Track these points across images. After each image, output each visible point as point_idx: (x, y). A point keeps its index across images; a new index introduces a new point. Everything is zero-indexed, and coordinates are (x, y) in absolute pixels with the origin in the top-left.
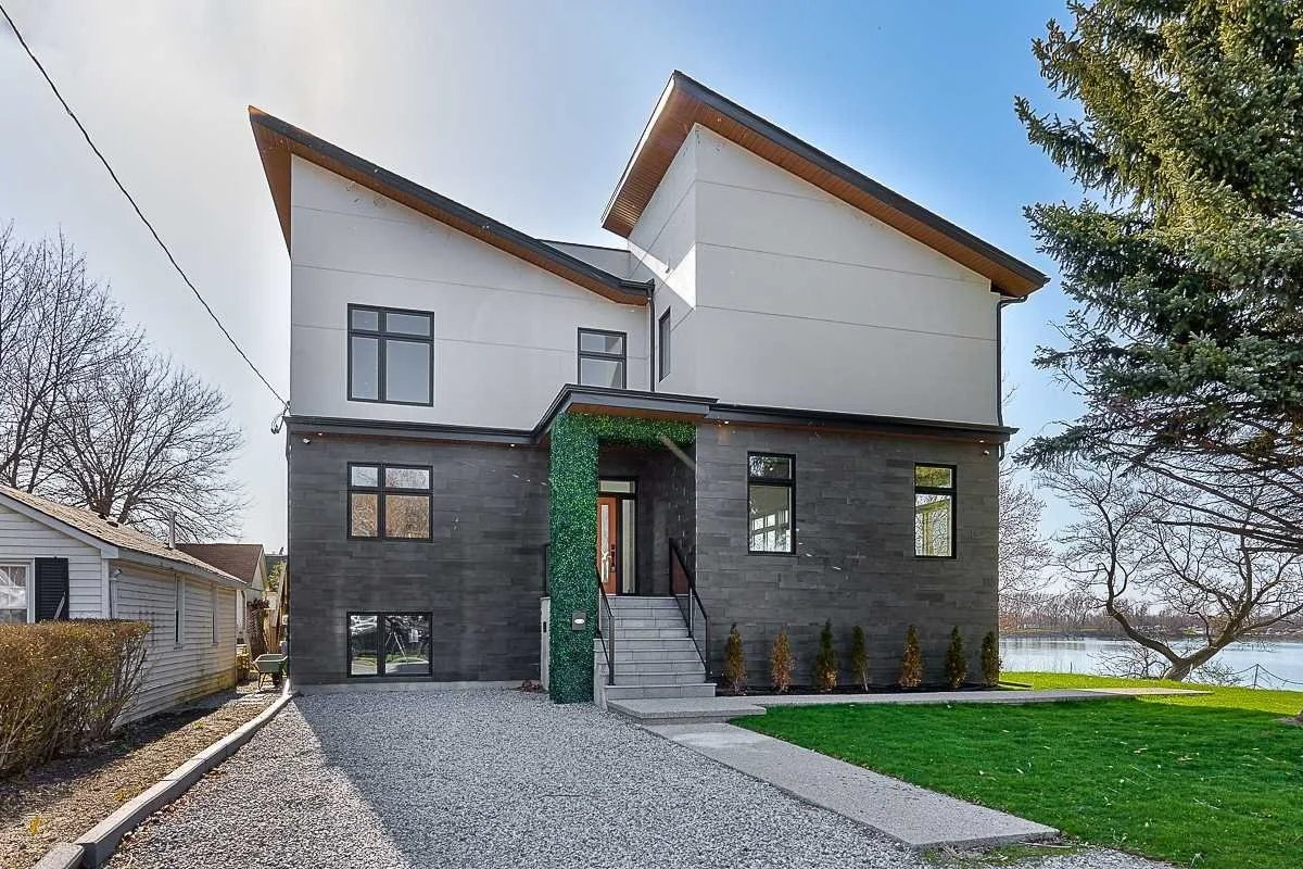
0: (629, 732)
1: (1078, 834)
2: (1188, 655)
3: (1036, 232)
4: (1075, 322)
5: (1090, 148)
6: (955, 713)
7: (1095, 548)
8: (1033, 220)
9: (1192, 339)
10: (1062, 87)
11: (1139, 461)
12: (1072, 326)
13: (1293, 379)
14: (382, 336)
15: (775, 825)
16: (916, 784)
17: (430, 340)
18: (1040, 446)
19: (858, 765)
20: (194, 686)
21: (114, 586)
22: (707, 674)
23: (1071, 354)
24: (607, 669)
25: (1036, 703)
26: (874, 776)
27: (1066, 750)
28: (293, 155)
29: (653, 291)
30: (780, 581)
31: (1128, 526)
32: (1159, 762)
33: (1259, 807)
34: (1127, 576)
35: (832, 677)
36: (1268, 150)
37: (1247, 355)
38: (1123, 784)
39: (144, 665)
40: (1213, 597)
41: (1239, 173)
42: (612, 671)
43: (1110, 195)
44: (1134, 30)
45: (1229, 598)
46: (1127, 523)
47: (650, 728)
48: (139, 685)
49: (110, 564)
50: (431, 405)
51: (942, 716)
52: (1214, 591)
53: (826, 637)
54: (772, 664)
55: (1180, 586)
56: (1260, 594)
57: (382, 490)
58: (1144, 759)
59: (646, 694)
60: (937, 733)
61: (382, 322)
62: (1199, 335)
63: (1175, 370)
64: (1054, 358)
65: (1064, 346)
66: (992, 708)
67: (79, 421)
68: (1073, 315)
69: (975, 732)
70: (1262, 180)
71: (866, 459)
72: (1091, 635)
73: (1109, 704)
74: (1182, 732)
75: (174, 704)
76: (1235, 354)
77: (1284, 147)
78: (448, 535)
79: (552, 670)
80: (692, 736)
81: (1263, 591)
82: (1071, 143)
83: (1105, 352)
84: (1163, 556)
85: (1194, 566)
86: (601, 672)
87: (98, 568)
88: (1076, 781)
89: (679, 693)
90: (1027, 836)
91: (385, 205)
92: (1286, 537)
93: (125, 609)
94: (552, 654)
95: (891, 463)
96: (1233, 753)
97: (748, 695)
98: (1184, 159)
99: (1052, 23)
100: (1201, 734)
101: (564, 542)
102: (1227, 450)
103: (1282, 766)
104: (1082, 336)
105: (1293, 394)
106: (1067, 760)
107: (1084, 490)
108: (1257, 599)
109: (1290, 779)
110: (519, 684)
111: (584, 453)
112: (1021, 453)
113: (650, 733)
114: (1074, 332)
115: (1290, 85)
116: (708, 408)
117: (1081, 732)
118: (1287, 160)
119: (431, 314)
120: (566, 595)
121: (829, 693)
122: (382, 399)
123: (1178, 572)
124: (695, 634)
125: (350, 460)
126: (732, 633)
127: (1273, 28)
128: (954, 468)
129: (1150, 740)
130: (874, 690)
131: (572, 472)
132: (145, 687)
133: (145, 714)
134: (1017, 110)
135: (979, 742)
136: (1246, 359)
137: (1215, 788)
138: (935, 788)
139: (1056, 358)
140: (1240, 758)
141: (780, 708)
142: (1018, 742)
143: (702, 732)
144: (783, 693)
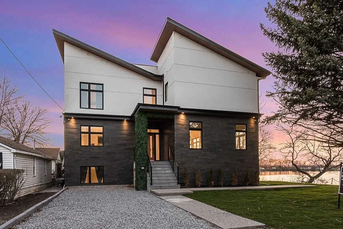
0: (155, 198)
1: (270, 225)
2: (314, 176)
3: (266, 60)
4: (276, 85)
5: (280, 37)
6: (246, 192)
7: (288, 146)
8: (265, 56)
9: (306, 89)
10: (273, 20)
11: (295, 123)
12: (276, 86)
13: (334, 100)
14: (89, 91)
15: (188, 224)
16: (229, 212)
17: (102, 91)
18: (267, 119)
19: (215, 207)
20: (39, 187)
21: (15, 160)
22: (178, 182)
23: (276, 93)
24: (150, 181)
25: (269, 189)
26: (219, 210)
27: (273, 202)
28: (64, 42)
29: (163, 77)
30: (198, 156)
31: (297, 140)
32: (298, 205)
33: (322, 217)
34: (297, 154)
35: (213, 183)
36: (326, 37)
37: (321, 93)
38: (286, 211)
39: (23, 181)
40: (321, 159)
41: (318, 43)
42: (151, 181)
43: (286, 50)
44: (291, 5)
45: (325, 160)
46: (297, 139)
47: (161, 197)
48: (22, 187)
49: (14, 154)
50: (103, 109)
51: (242, 193)
52: (321, 158)
53: (211, 172)
54: (196, 179)
55: (312, 157)
56: (333, 159)
57: (89, 133)
58: (294, 205)
59: (161, 188)
60: (239, 198)
61: (89, 87)
62: (308, 88)
63: (302, 97)
64: (271, 94)
65: (274, 91)
66: (256, 191)
67: (11, 115)
68: (275, 83)
69: (249, 198)
70: (325, 45)
71: (221, 123)
72: (291, 170)
73: (289, 189)
74: (306, 197)
75: (33, 192)
76: (318, 93)
77: (331, 36)
78: (108, 145)
79: (136, 182)
80: (172, 199)
81: (334, 158)
82: (275, 35)
83: (285, 93)
84: (307, 148)
85: (315, 151)
86: (149, 182)
87: (10, 155)
88: (273, 211)
89: (170, 187)
90: (256, 226)
91: (90, 55)
92: (335, 143)
93: (18, 166)
94: (136, 177)
95: (229, 124)
96: (319, 203)
97: (189, 188)
98: (303, 40)
99: (269, 3)
100: (312, 197)
101: (138, 146)
102: (318, 119)
103: (331, 206)
104: (278, 88)
105: (334, 104)
106: (273, 205)
107: (285, 131)
108: (333, 160)
109: (333, 210)
110: (127, 185)
111: (144, 122)
112: (263, 121)
113: (161, 199)
114: (276, 87)
115: (332, 19)
116: (177, 109)
117: (279, 197)
118: (331, 40)
119: (102, 85)
120: (139, 161)
121: (212, 187)
122: (89, 108)
123: (311, 153)
124: (175, 171)
125: (81, 125)
126: (185, 171)
127: (327, 4)
128: (246, 125)
129: (297, 199)
130: (224, 186)
131: (141, 127)
132: (23, 187)
133: (24, 195)
134: (260, 27)
135: (250, 200)
136: (321, 94)
137: (311, 212)
138: (234, 213)
139: (272, 94)
140: (320, 204)
141: (197, 191)
142: (261, 200)
143: (175, 198)
144: (199, 187)
